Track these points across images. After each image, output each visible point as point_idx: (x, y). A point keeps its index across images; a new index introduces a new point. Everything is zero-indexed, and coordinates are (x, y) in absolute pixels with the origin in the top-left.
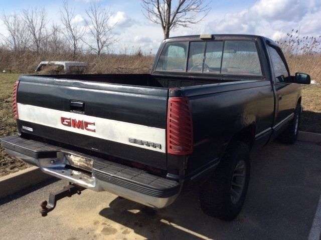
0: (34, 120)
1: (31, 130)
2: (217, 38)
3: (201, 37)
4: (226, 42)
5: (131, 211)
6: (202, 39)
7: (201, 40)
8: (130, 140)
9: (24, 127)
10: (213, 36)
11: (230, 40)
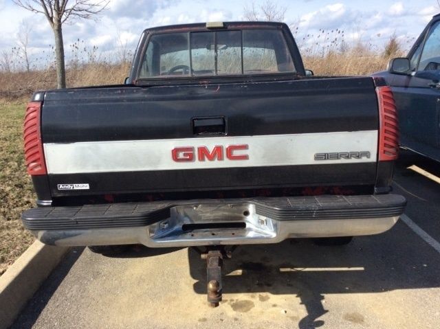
0: (98, 166)
1: (86, 187)
2: (229, 27)
3: (207, 26)
4: (243, 31)
5: (231, 274)
6: (209, 28)
7: (207, 30)
8: (318, 157)
9: (61, 187)
10: (224, 23)
11: (249, 29)
